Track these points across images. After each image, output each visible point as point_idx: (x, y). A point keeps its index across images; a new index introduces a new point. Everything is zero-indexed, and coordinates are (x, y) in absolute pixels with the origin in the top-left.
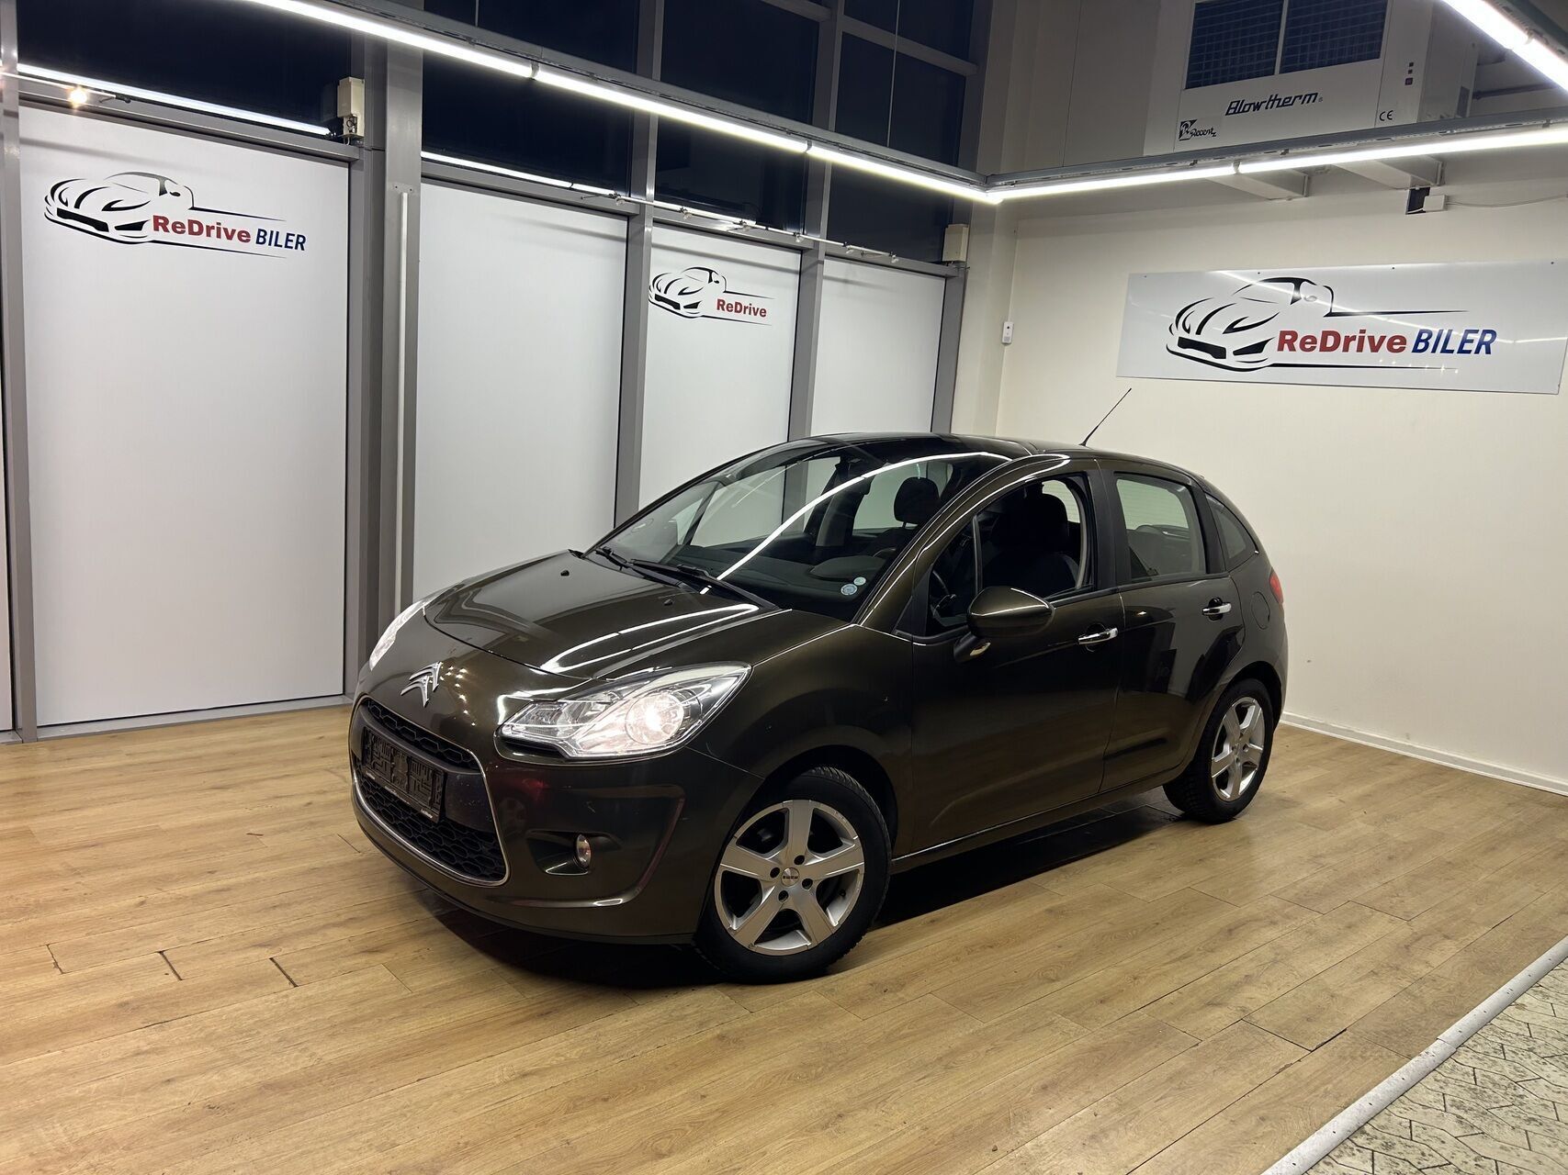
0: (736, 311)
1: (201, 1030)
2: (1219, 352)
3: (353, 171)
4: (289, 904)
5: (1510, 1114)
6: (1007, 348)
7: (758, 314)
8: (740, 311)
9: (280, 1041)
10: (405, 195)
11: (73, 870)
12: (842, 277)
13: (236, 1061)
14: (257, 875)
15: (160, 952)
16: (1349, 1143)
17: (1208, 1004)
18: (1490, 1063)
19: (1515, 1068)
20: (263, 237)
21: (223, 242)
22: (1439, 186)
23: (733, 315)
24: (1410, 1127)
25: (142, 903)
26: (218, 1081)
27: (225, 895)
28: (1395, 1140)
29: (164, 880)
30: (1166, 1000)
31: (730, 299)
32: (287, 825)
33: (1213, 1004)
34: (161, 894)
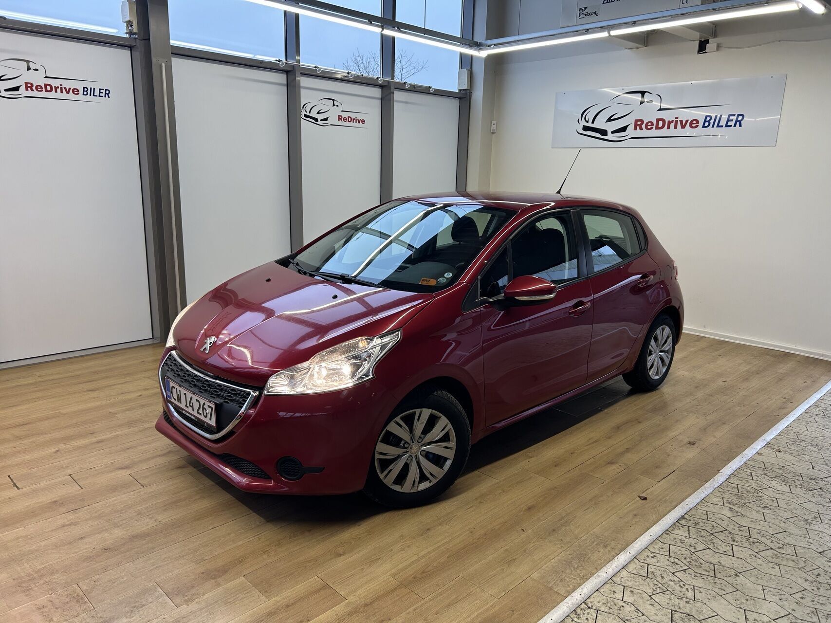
0: (349, 121)
1: (96, 512)
2: (604, 132)
3: (132, 52)
4: (136, 447)
5: (756, 505)
6: (494, 135)
7: (361, 122)
8: (351, 121)
9: (138, 514)
10: (163, 65)
11: (17, 437)
12: (404, 100)
13: (116, 526)
14: (117, 433)
15: (70, 475)
16: (677, 524)
17: (609, 463)
18: (745, 482)
19: (758, 484)
20: (86, 91)
21: (64, 95)
22: (714, 38)
23: (347, 124)
24: (707, 514)
25: (58, 451)
26: (107, 536)
27: (101, 444)
28: (700, 521)
29: (66, 439)
30: (587, 462)
31: (345, 115)
32: (130, 407)
33: (611, 463)
34: (67, 446)
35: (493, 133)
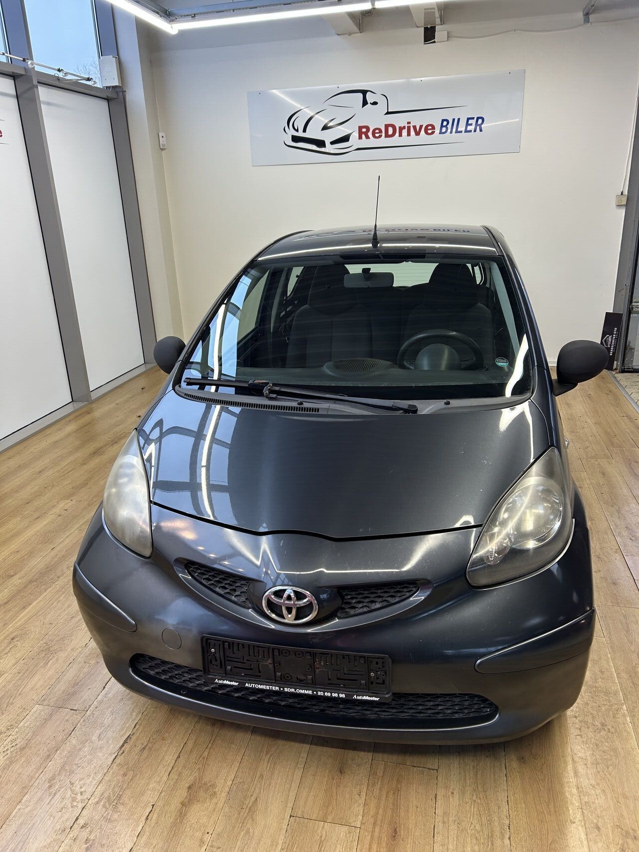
2: (321, 143)
6: (163, 152)
22: (443, 25)
35: (162, 149)
